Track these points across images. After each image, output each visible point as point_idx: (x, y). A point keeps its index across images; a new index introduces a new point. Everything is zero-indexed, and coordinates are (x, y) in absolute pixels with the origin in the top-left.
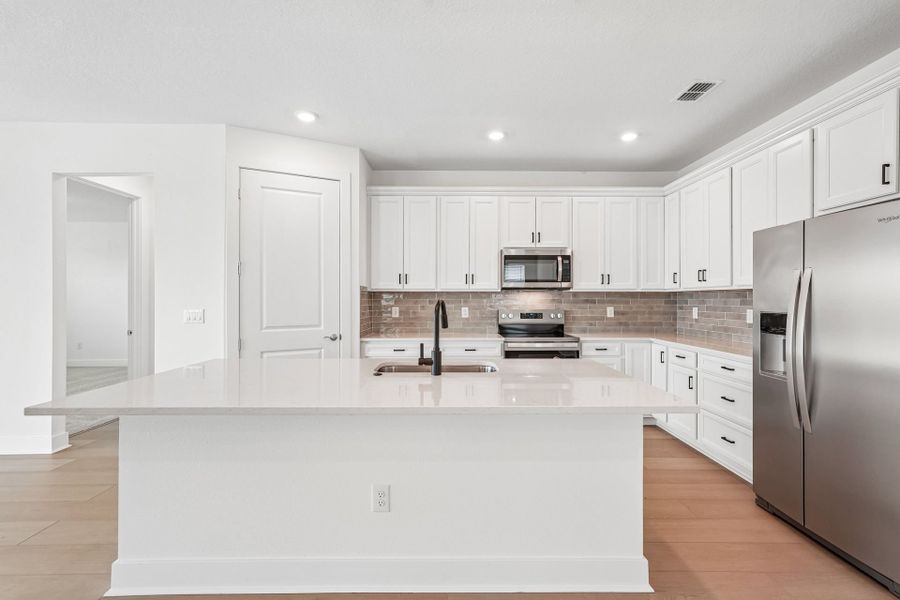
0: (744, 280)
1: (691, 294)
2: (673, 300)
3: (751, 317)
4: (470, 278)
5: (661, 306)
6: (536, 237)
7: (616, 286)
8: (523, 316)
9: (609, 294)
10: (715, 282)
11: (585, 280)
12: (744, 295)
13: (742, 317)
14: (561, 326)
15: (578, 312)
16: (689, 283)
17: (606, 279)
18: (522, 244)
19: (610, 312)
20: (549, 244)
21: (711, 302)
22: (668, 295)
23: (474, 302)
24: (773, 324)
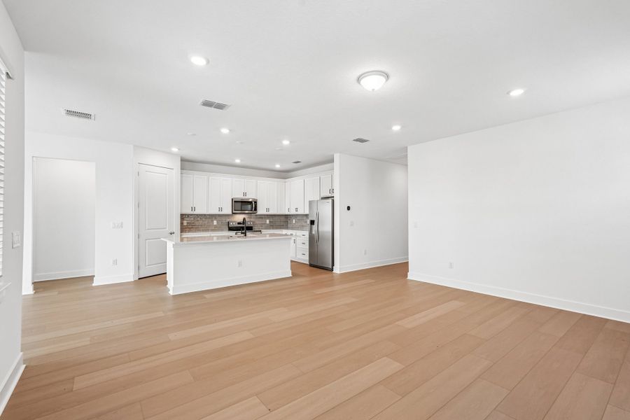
0: (307, 212)
1: (293, 215)
2: (287, 217)
3: (309, 222)
4: (220, 209)
5: (283, 219)
6: (245, 194)
7: (271, 212)
8: (239, 223)
9: (267, 215)
10: (300, 212)
11: (261, 210)
12: (307, 215)
13: (306, 222)
14: (252, 227)
15: (258, 222)
16: (293, 212)
17: (268, 210)
18: (240, 196)
19: (268, 222)
20: (250, 197)
21: (298, 218)
22: (286, 215)
23: (218, 218)
24: (312, 222)
